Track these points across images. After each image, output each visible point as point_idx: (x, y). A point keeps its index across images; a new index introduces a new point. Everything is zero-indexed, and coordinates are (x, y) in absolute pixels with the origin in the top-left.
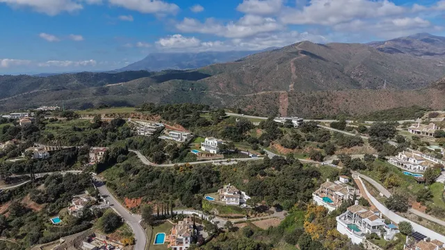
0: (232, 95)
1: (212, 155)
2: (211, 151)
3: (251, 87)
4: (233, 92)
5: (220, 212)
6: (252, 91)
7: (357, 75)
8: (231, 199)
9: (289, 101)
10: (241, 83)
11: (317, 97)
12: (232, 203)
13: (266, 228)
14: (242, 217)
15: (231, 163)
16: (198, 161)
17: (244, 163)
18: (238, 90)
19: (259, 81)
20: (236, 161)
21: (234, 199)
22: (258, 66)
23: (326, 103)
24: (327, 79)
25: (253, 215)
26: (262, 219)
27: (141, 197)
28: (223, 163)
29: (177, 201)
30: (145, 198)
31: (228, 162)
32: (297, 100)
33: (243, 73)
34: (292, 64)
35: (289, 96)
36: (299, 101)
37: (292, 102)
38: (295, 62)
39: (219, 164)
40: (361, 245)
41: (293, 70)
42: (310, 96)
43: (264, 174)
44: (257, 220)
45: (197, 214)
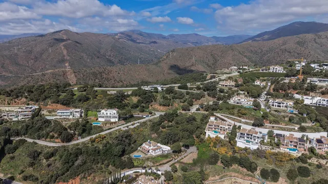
0: (10, 75)
1: (115, 123)
2: (113, 120)
3: (28, 67)
4: (11, 72)
5: (154, 163)
6: (30, 70)
7: (110, 56)
8: (157, 151)
9: (76, 77)
10: (17, 64)
11: (97, 72)
12: (157, 154)
13: (191, 162)
14: (171, 161)
15: (136, 125)
16: (106, 130)
17: (145, 123)
18: (16, 70)
19: (36, 61)
20: (139, 123)
21: (159, 150)
22: (29, 48)
23: (105, 76)
24: (91, 59)
25: (177, 157)
26: (185, 157)
27: (78, 175)
28: (130, 127)
29: (111, 168)
30: (83, 175)
31: (132, 125)
32: (82, 75)
33: (16, 55)
34: (63, 48)
35: (75, 73)
36: (84, 76)
37: (79, 77)
38: (64, 46)
39: (126, 128)
40: (258, 149)
41: (65, 52)
42: (91, 71)
43: (164, 127)
44: (182, 159)
45: (138, 171)
